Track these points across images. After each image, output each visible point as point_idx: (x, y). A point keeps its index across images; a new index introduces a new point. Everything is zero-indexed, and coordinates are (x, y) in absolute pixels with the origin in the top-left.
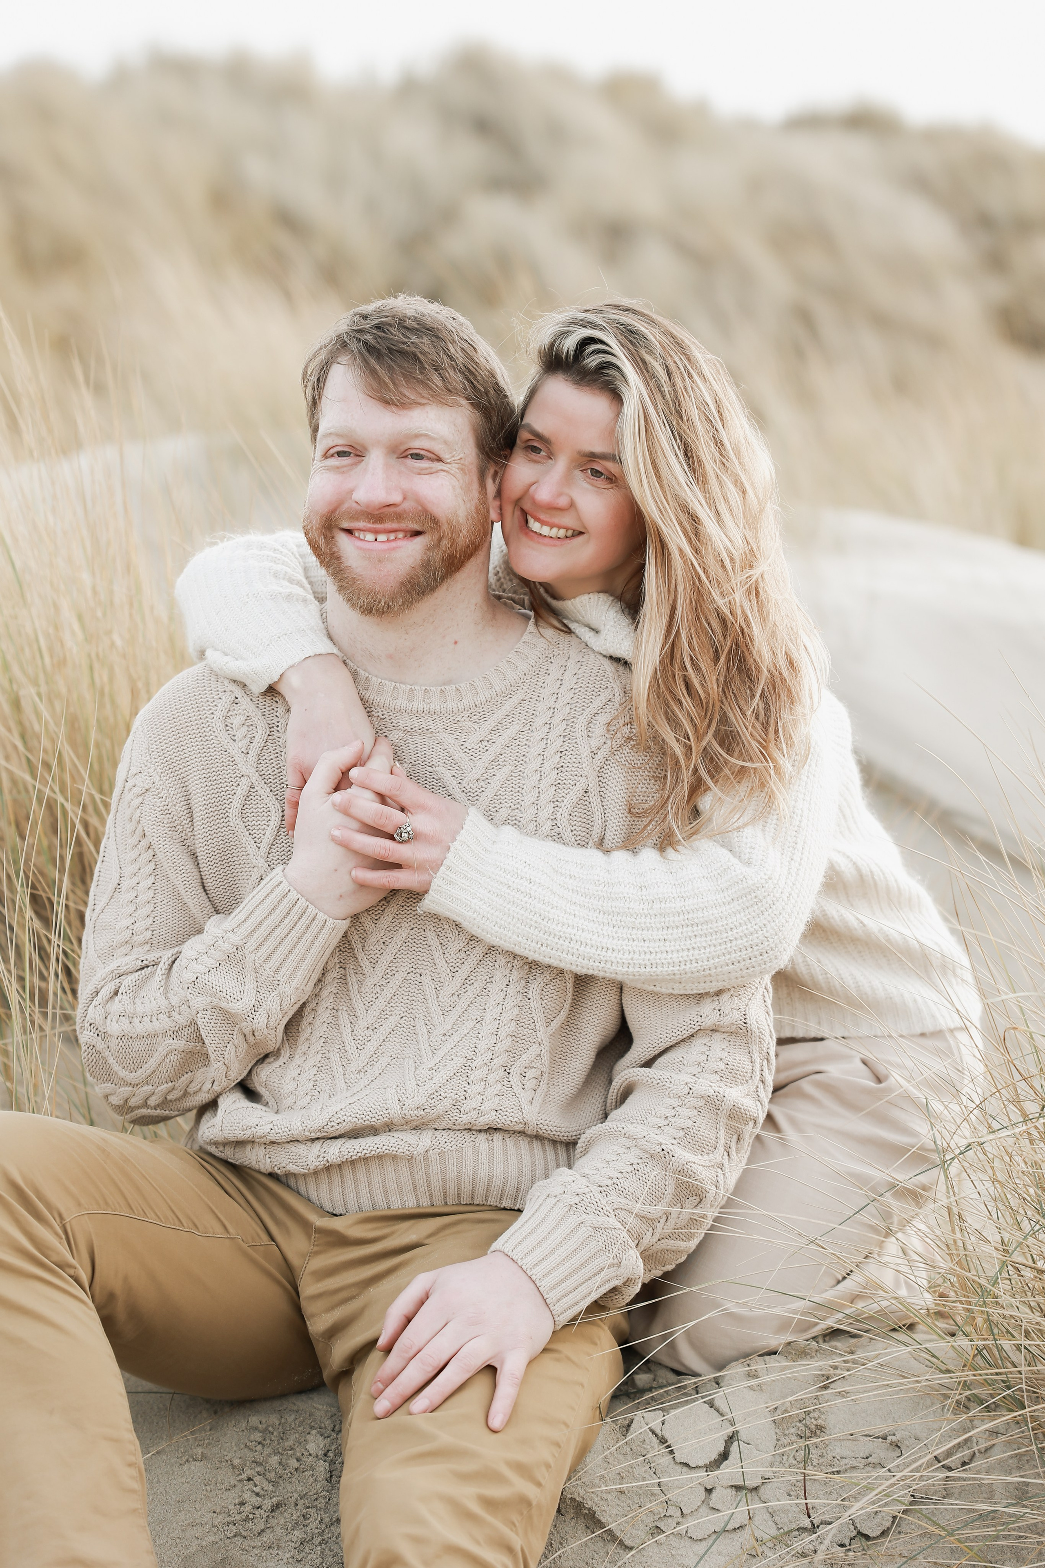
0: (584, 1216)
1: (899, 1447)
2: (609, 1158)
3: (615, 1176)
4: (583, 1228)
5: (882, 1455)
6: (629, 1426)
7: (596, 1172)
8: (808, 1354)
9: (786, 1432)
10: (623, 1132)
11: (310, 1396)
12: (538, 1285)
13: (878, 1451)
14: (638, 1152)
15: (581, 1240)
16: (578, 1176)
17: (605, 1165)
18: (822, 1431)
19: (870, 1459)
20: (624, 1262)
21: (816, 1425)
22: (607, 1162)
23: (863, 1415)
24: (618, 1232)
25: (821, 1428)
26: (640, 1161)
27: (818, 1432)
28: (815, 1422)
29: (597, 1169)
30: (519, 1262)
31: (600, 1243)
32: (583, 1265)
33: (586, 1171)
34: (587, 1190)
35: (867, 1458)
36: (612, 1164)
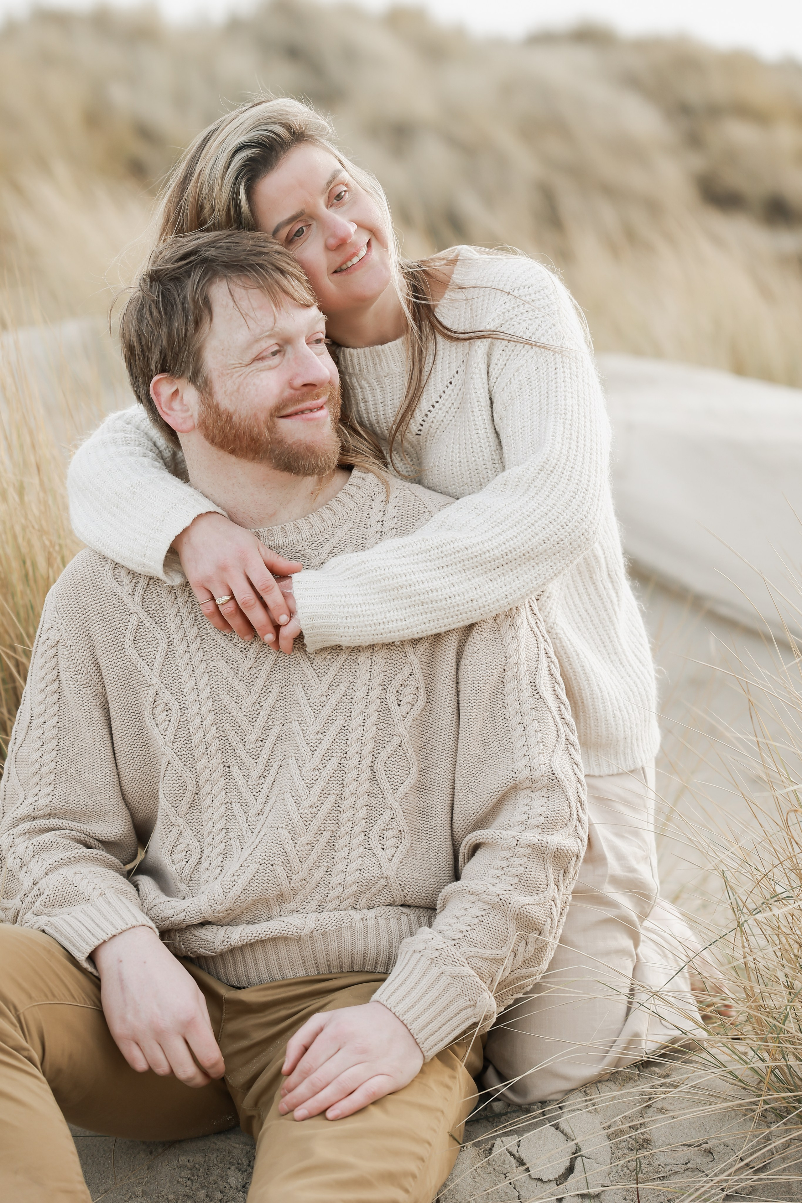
0: (444, 967)
1: (712, 1154)
2: (459, 913)
3: (464, 930)
4: (443, 978)
5: (698, 1161)
6: (491, 1149)
7: (448, 928)
8: (632, 1079)
9: (619, 1146)
10: (468, 890)
11: (228, 1136)
12: (409, 1028)
13: (695, 1158)
14: (481, 905)
15: (443, 988)
16: (436, 934)
17: (455, 920)
18: (648, 1144)
19: (689, 1165)
20: (478, 1004)
21: (643, 1139)
22: (458, 918)
23: (681, 1128)
24: (472, 978)
25: (647, 1141)
26: (483, 913)
27: (645, 1144)
28: (642, 1137)
29: (450, 925)
30: (392, 1009)
31: (458, 989)
32: (445, 1009)
33: (442, 927)
34: (444, 945)
35: (686, 1164)
36: (461, 919)
